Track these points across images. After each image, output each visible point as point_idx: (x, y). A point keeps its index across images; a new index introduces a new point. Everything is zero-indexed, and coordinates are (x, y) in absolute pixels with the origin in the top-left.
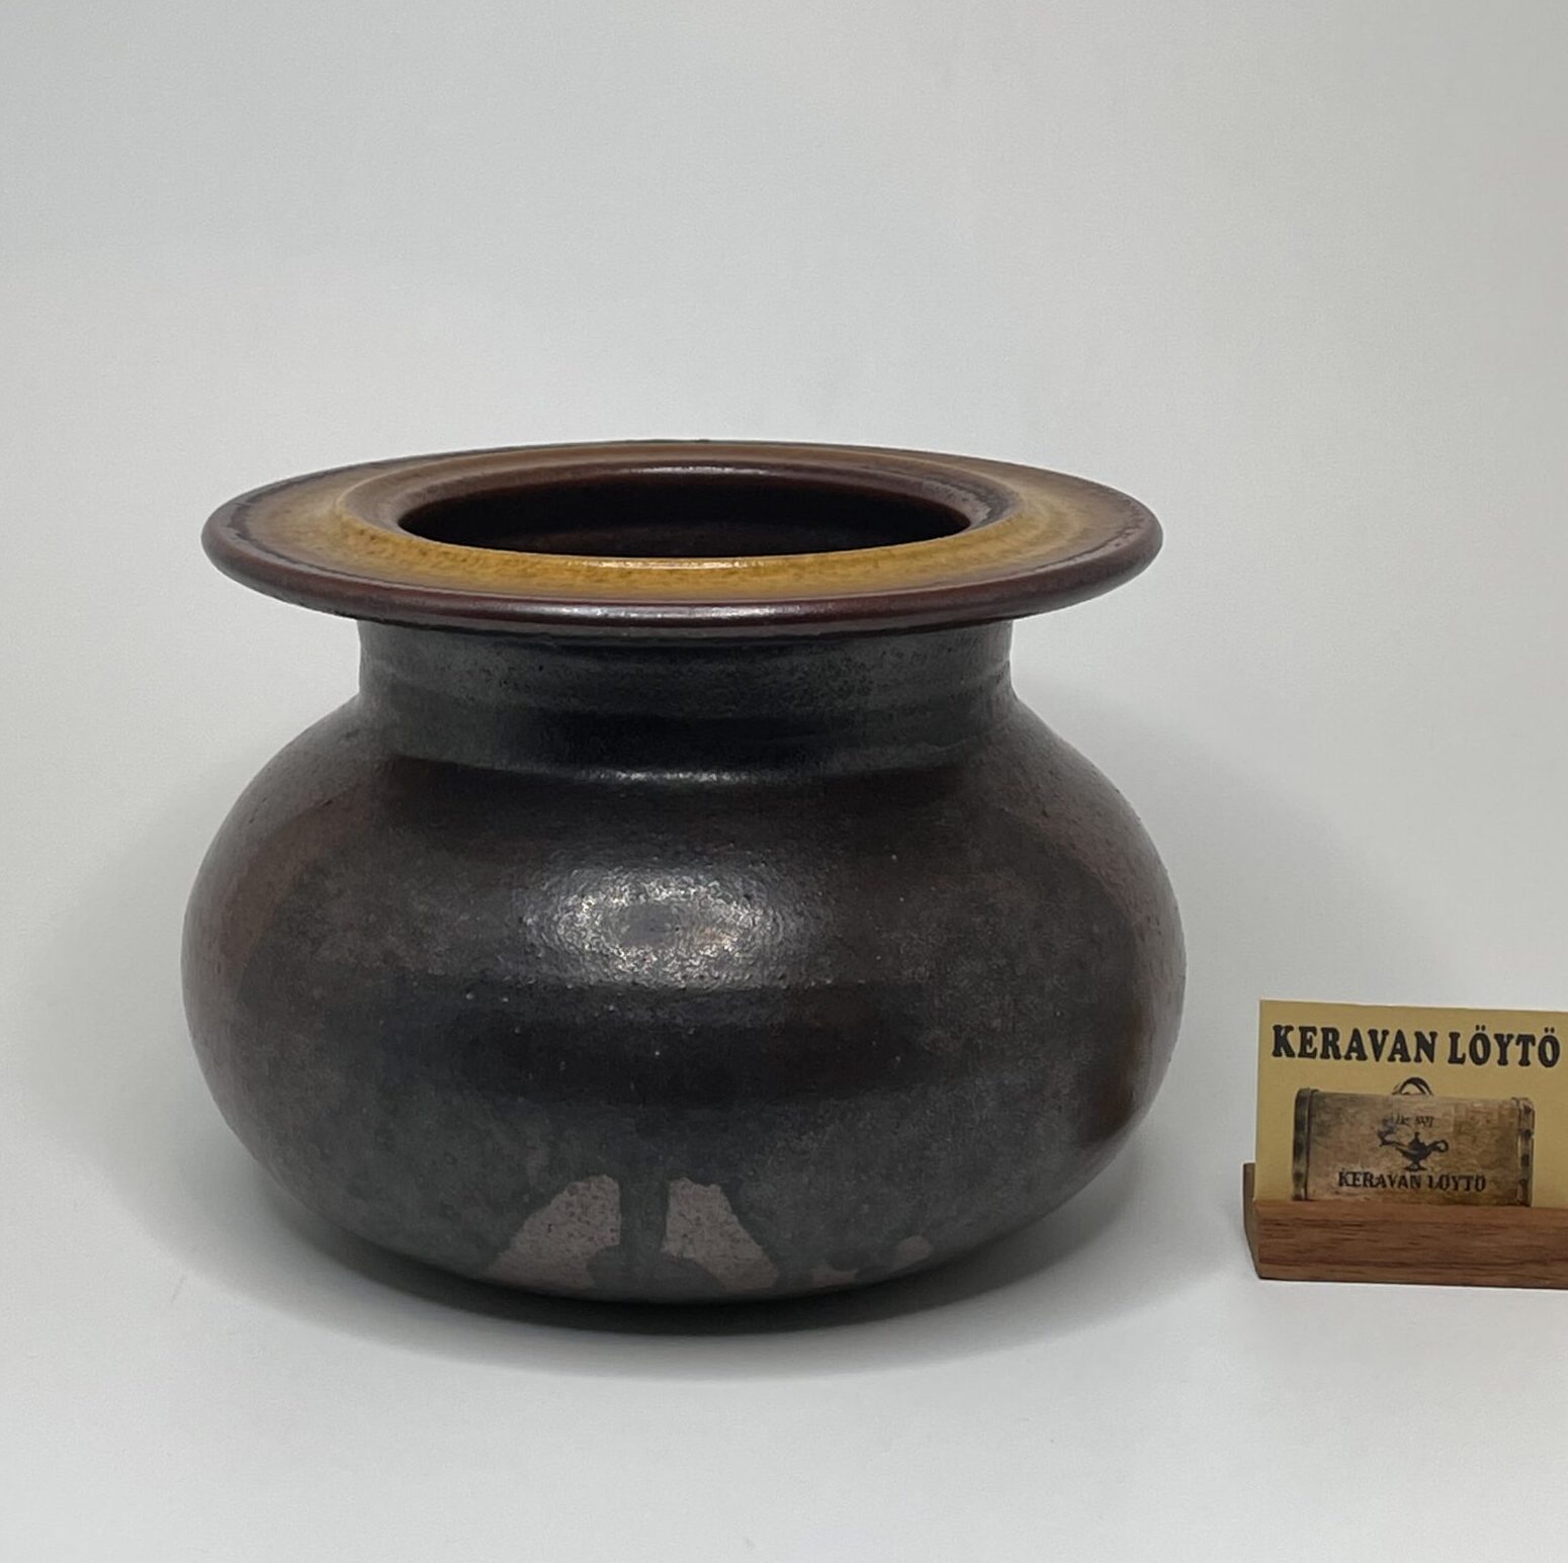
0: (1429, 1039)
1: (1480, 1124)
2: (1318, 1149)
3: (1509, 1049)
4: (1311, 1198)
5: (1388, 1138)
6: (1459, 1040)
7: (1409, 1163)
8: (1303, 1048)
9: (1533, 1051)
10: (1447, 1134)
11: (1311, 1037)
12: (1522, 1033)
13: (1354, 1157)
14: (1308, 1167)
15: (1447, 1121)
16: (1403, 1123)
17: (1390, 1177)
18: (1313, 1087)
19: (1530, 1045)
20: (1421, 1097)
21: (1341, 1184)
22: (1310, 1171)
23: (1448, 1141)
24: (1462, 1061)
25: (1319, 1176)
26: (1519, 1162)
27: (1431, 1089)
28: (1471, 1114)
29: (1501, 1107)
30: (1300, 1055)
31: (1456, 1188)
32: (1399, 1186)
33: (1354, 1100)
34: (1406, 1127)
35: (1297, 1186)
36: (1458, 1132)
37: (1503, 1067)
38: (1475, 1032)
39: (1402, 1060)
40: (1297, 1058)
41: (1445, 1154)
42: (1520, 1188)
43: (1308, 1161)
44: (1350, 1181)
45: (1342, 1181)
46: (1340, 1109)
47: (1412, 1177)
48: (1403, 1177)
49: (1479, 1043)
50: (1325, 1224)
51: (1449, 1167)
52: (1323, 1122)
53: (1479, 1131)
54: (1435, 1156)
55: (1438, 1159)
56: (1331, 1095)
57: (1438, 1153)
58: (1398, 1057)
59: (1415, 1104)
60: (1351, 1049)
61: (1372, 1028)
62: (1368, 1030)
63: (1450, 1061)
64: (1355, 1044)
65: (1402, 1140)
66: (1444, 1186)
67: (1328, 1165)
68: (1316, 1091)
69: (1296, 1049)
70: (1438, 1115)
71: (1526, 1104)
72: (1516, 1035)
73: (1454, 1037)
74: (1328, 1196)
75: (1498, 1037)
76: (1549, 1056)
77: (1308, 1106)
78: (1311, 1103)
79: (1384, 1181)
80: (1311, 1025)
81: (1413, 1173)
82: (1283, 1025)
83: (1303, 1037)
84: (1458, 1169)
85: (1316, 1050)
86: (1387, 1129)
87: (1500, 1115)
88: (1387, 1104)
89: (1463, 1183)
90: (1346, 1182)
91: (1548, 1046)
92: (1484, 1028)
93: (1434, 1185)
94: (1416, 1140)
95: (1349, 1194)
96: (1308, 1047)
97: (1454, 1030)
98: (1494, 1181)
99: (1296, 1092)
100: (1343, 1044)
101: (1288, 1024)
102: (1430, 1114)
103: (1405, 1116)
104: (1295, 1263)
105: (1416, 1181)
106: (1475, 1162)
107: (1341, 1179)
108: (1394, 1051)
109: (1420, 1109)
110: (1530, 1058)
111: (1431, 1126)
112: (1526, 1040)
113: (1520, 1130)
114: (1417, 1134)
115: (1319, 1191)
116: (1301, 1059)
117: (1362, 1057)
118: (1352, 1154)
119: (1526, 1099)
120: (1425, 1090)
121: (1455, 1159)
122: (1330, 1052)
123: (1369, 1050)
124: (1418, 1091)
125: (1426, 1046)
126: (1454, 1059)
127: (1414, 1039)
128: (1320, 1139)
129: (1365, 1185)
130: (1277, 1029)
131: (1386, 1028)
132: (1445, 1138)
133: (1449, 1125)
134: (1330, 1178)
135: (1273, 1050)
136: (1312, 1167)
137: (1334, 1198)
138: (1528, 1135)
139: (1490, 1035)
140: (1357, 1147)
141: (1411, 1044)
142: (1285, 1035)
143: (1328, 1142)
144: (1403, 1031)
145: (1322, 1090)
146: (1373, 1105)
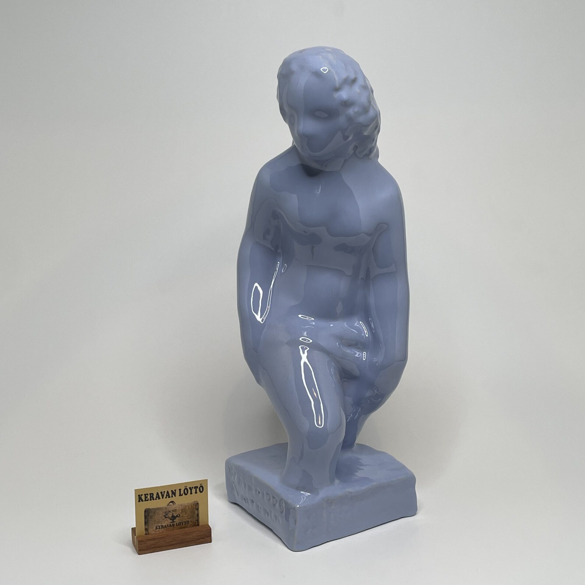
0: (174, 491)
1: (187, 509)
2: (150, 522)
3: (192, 490)
5: (166, 516)
6: (181, 491)
7: (171, 521)
8: (145, 499)
9: (198, 490)
11: (147, 496)
12: (195, 486)
14: (148, 526)
15: (179, 510)
16: (170, 512)
17: (167, 525)
18: (148, 508)
19: (197, 489)
20: (173, 506)
21: (156, 529)
22: (149, 528)
24: (182, 495)
25: (151, 528)
26: (196, 516)
27: (176, 503)
28: (185, 507)
29: (191, 504)
31: (182, 525)
32: (170, 527)
33: (158, 509)
34: (170, 513)
35: (146, 531)
36: (182, 512)
37: (191, 495)
38: (184, 488)
39: (168, 498)
40: (144, 502)
41: (179, 517)
42: (197, 522)
43: (148, 525)
44: (158, 528)
45: (156, 528)
46: (155, 512)
47: (172, 524)
48: (170, 525)
49: (186, 490)
50: (154, 539)
51: (180, 520)
52: (151, 515)
54: (177, 518)
56: (152, 509)
58: (167, 497)
59: (172, 507)
60: (157, 497)
61: (162, 491)
62: (160, 492)
64: (157, 496)
65: (170, 516)
66: (180, 525)
67: (152, 525)
68: (149, 508)
69: (144, 499)
70: (177, 509)
71: (197, 502)
72: (194, 487)
73: (180, 490)
74: (153, 532)
75: (190, 488)
76: (201, 490)
78: (148, 512)
79: (166, 527)
80: (147, 493)
82: (140, 494)
83: (145, 496)
84: (183, 520)
85: (148, 499)
86: (166, 514)
87: (191, 506)
88: (166, 508)
89: (184, 523)
91: (201, 488)
92: (186, 487)
93: (177, 525)
94: (173, 515)
95: (158, 531)
97: (180, 488)
98: (191, 521)
99: (144, 511)
100: (155, 496)
101: (142, 494)
102: (175, 509)
103: (170, 510)
104: (147, 550)
105: (173, 525)
106: (186, 518)
107: (156, 527)
108: (167, 496)
109: (173, 508)
110: (197, 491)
111: (176, 511)
112: (196, 488)
113: (196, 508)
114: (173, 514)
115: (151, 532)
116: (145, 502)
117: (159, 498)
118: (158, 521)
119: (197, 501)
120: (174, 503)
121: (182, 518)
122: (152, 499)
123: (161, 497)
124: (172, 504)
125: (174, 493)
126: (180, 495)
127: (171, 492)
128: (150, 520)
129: (162, 528)
130: (139, 496)
131: (164, 491)
132: (179, 514)
133: (180, 510)
134: (153, 528)
135: (138, 500)
136: (149, 526)
137: (155, 532)
138: (198, 509)
139: (188, 488)
140: (159, 520)
141: (170, 493)
142: (141, 497)
143: (153, 520)
144: (168, 491)
145: (151, 508)
146: (163, 509)
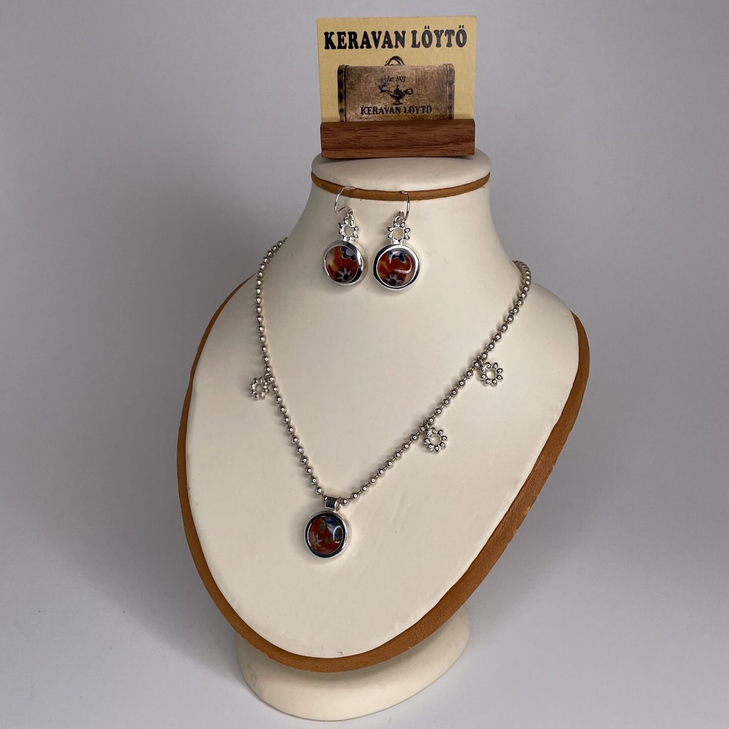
0: (401, 35)
1: (428, 79)
2: (350, 96)
3: (441, 37)
4: (348, 121)
5: (384, 89)
6: (416, 34)
7: (394, 101)
8: (340, 44)
9: (454, 38)
10: (412, 85)
11: (343, 37)
12: (448, 29)
13: (367, 100)
14: (346, 105)
15: (411, 78)
16: (391, 80)
17: (385, 108)
18: (346, 64)
19: (452, 36)
20: (398, 66)
21: (362, 114)
22: (347, 107)
23: (413, 88)
24: (418, 46)
25: (352, 110)
26: (448, 98)
27: (404, 62)
28: (423, 74)
29: (438, 69)
30: (338, 48)
31: (417, 113)
32: (390, 113)
33: (366, 70)
34: (392, 82)
35: (341, 116)
36: (417, 83)
37: (438, 49)
38: (424, 30)
39: (389, 47)
40: (336, 50)
41: (412, 95)
42: (448, 111)
43: (346, 102)
44: (367, 112)
45: (363, 112)
46: (359, 75)
47: (397, 108)
48: (392, 108)
49: (426, 36)
51: (414, 102)
52: (351, 82)
53: (428, 82)
54: (407, 97)
55: (409, 98)
56: (355, 68)
57: (408, 95)
58: (387, 45)
59: (396, 70)
60: (363, 43)
61: (374, 30)
62: (372, 31)
63: (412, 47)
64: (365, 40)
65: (391, 89)
66: (412, 112)
67: (355, 105)
68: (348, 66)
69: (336, 44)
70: (408, 75)
71: (450, 67)
72: (444, 31)
73: (414, 33)
74: (356, 120)
75: (435, 32)
76: (462, 41)
77: (344, 73)
79: (383, 111)
80: (343, 31)
81: (397, 106)
82: (329, 32)
83: (339, 37)
84: (418, 102)
85: (346, 44)
86: (383, 84)
87: (438, 73)
88: (382, 70)
89: (421, 110)
90: (365, 112)
91: (460, 35)
92: (429, 27)
93: (407, 112)
94: (397, 89)
95: (366, 118)
96: (342, 43)
97: (415, 30)
98: (437, 108)
99: (338, 68)
100: (359, 40)
101: (332, 31)
102: (403, 75)
103: (392, 77)
105: (398, 110)
106: (426, 98)
107: (362, 110)
108: (385, 42)
109: (398, 72)
110: (452, 43)
111: (404, 81)
112: (450, 33)
113: (447, 81)
114: (398, 86)
115: (351, 118)
117: (369, 46)
118: (367, 97)
119: (451, 64)
120: (401, 62)
121: (416, 98)
122: (354, 45)
123: (372, 43)
124: (398, 63)
125: (400, 38)
126: (414, 45)
127: (395, 35)
128: (350, 91)
129: (374, 113)
130: (326, 34)
131: (380, 30)
132: (411, 87)
133: (414, 80)
134: (357, 111)
135: (325, 46)
136: (348, 105)
137: (361, 120)
138: (451, 83)
139: (432, 30)
140: (369, 94)
141: (393, 38)
142: (331, 36)
143: (355, 94)
144: (388, 30)
145: (350, 65)
146: (377, 71)
